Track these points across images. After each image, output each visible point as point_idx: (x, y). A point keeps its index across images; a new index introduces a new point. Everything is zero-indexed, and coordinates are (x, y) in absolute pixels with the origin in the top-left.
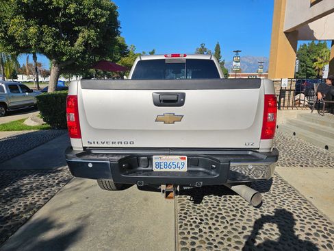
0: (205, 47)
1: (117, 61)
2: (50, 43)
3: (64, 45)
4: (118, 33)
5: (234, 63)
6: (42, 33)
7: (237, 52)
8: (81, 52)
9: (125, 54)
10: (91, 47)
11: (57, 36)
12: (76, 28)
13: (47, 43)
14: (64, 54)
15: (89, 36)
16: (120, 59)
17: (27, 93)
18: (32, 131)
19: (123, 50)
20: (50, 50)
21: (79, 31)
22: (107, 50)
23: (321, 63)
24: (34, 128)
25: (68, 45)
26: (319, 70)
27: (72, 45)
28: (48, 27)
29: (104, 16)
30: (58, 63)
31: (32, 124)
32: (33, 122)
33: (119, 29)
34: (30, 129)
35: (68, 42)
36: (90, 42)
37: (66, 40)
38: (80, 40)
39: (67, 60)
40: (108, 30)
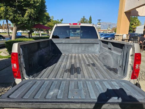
0: (85, 18)
1: (45, 24)
2: (11, 15)
3: (19, 17)
4: (45, 11)
5: (98, 25)
6: (7, 10)
7: (99, 20)
8: (27, 20)
9: (49, 21)
10: (32, 18)
11: (15, 12)
12: (25, 8)
13: (10, 15)
14: (19, 21)
15: (31, 12)
16: (47, 23)
17: (2, 39)
18: (4, 59)
19: (48, 19)
20: (11, 19)
21: (26, 10)
22: (40, 19)
23: (135, 26)
24: (4, 57)
25: (21, 17)
26: (134, 28)
27: (23, 17)
28: (10, 7)
29: (38, 2)
30: (16, 25)
31: (4, 55)
32: (4, 54)
33: (46, 9)
34: (3, 58)
35: (21, 15)
36: (31, 15)
37: (20, 14)
38: (26, 14)
39: (21, 24)
40: (40, 9)
